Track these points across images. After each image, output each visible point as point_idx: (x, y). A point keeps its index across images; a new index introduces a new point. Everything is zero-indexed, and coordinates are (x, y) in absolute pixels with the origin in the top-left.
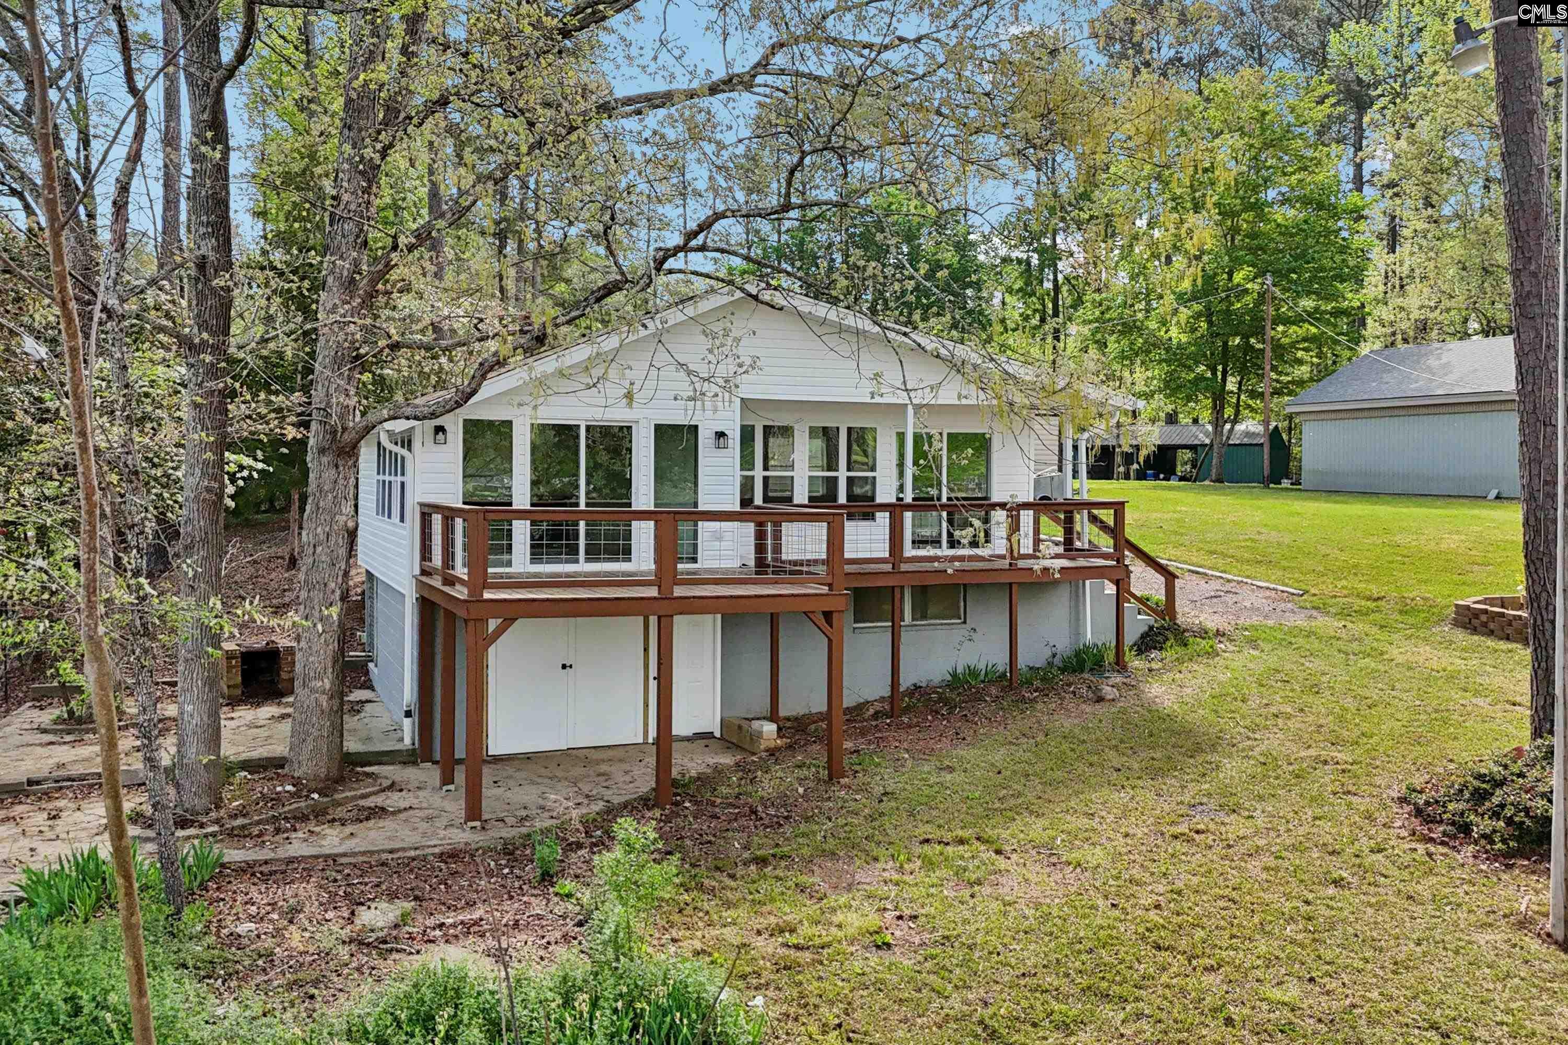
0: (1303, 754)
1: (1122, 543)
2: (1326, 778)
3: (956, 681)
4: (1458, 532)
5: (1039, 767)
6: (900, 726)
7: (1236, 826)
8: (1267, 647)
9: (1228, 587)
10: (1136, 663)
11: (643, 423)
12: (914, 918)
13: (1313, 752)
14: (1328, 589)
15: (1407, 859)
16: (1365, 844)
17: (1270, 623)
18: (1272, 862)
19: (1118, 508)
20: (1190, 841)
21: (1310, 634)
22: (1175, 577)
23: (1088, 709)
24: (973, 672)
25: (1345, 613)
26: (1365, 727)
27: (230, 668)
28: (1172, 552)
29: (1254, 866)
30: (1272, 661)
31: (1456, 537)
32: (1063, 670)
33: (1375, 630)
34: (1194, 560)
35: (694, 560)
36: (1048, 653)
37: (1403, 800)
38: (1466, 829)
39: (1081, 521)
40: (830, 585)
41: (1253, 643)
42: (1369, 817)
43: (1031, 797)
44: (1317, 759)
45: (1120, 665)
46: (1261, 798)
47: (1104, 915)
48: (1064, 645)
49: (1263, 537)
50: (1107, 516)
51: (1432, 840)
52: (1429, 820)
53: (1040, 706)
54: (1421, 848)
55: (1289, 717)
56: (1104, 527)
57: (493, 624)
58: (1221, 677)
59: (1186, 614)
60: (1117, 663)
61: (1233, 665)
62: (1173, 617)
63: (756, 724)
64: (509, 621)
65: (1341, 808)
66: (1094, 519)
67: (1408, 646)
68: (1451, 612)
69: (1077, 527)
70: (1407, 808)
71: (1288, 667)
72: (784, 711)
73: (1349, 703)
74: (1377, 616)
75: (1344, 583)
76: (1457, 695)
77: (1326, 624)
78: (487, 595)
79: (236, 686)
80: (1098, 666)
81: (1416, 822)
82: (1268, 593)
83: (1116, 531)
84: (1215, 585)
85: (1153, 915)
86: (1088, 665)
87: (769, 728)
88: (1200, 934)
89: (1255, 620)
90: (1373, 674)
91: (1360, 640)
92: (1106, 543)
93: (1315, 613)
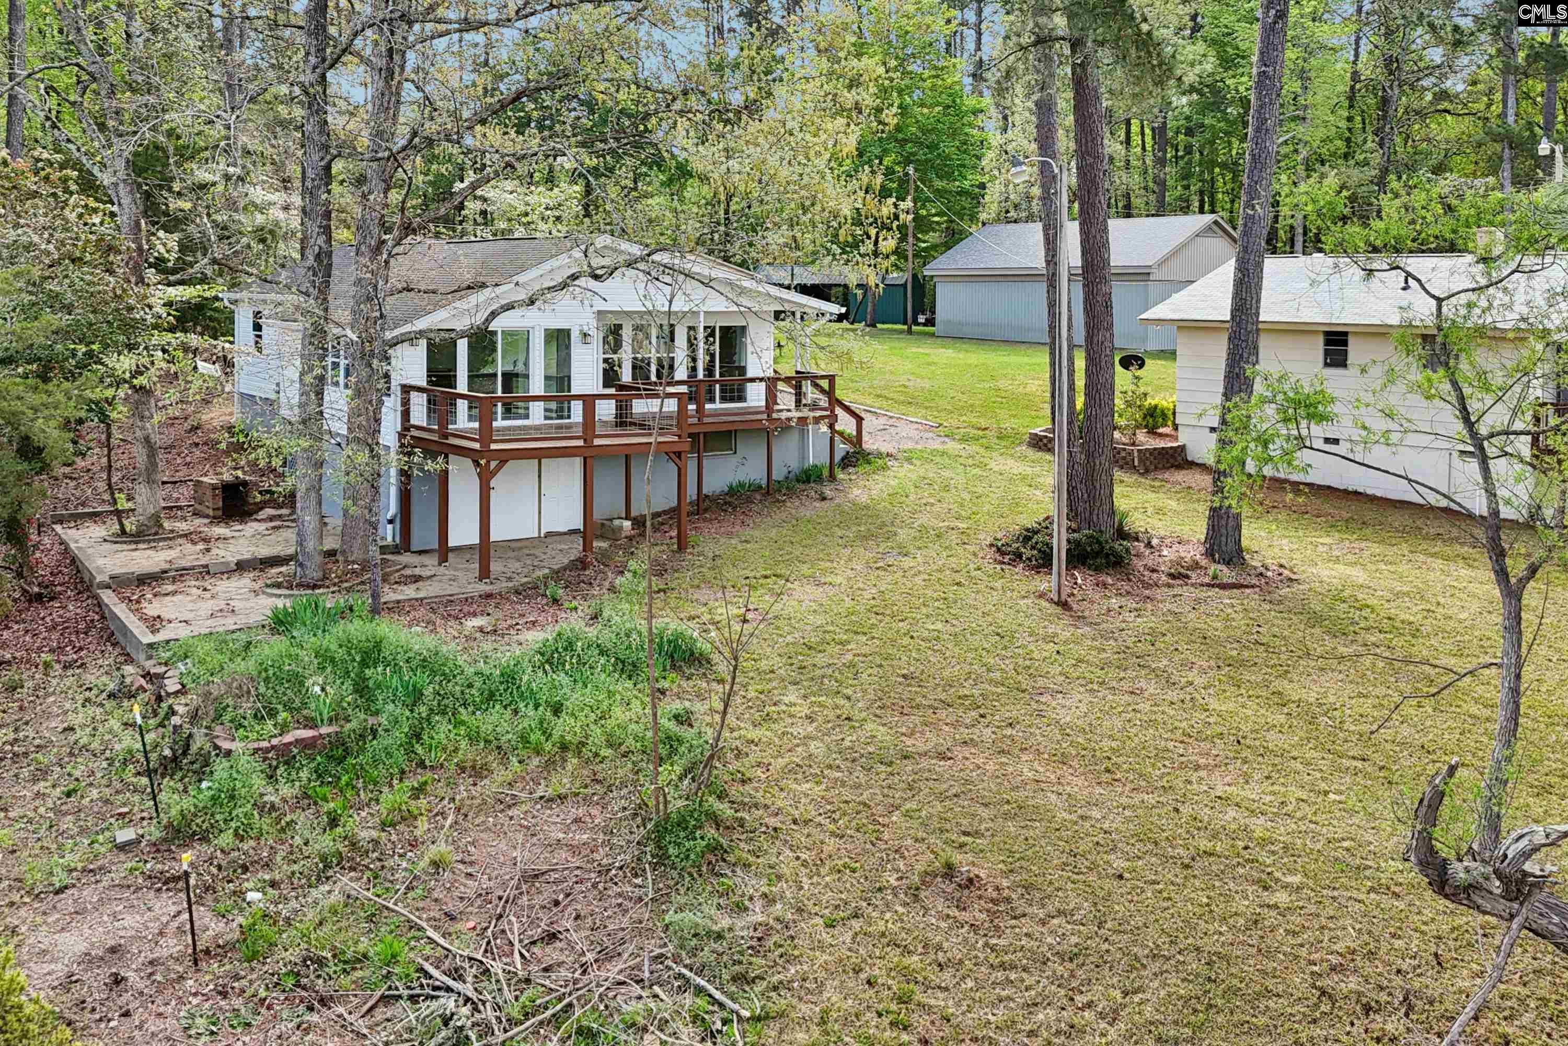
0: (941, 524)
1: (835, 402)
2: (954, 537)
3: (732, 491)
4: (1038, 379)
5: (798, 539)
6: (705, 520)
7: (907, 562)
8: (918, 463)
9: (891, 422)
10: (840, 475)
11: (537, 328)
12: (756, 610)
13: (946, 524)
14: (955, 423)
15: (991, 572)
16: (972, 566)
17: (919, 447)
18: (927, 577)
19: (831, 379)
20: (885, 570)
21: (943, 453)
22: (862, 419)
23: (817, 504)
24: (741, 485)
25: (964, 439)
26: (974, 509)
27: (214, 496)
28: (852, 396)
29: (918, 580)
30: (922, 472)
31: (1036, 382)
32: (798, 481)
33: (982, 451)
34: (868, 402)
35: (569, 417)
36: (785, 471)
37: (991, 545)
38: (1019, 556)
39: (807, 387)
40: (679, 436)
41: (909, 460)
42: (975, 554)
43: (798, 553)
44: (948, 527)
45: (832, 477)
46: (920, 548)
47: (848, 603)
48: (795, 465)
49: (911, 384)
50: (825, 384)
51: (1004, 563)
52: (1003, 554)
53: (789, 504)
54: (998, 567)
55: (932, 505)
56: (823, 391)
57: (493, 464)
58: (892, 483)
59: (869, 444)
60: (831, 476)
61: (900, 475)
62: (861, 446)
63: (617, 522)
64: (503, 462)
65: (960, 550)
66: (816, 386)
67: (1001, 460)
68: (1026, 438)
69: (804, 389)
70: (994, 549)
71: (931, 475)
72: (634, 513)
73: (967, 497)
74: (984, 441)
75: (964, 418)
76: (1026, 489)
77: (952, 446)
78: (493, 446)
79: (218, 509)
80: (819, 479)
81: (997, 555)
82: (916, 426)
83: (830, 393)
84: (883, 420)
85: (872, 602)
86: (812, 479)
87: (627, 524)
88: (895, 608)
89: (909, 445)
90: (980, 478)
91: (973, 457)
92: (824, 402)
93: (946, 439)
